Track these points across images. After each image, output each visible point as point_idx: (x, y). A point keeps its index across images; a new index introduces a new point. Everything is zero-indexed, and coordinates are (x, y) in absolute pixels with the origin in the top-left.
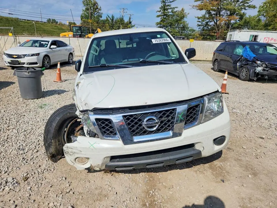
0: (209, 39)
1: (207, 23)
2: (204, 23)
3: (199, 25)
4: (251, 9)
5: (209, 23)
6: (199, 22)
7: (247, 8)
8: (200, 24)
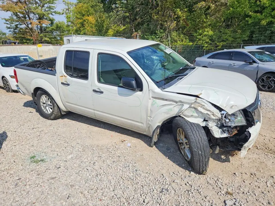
0: (26, 42)
1: (16, 25)
2: (13, 25)
3: (9, 28)
4: (58, 15)
5: (18, 26)
6: (7, 24)
7: (53, 14)
8: (9, 26)
